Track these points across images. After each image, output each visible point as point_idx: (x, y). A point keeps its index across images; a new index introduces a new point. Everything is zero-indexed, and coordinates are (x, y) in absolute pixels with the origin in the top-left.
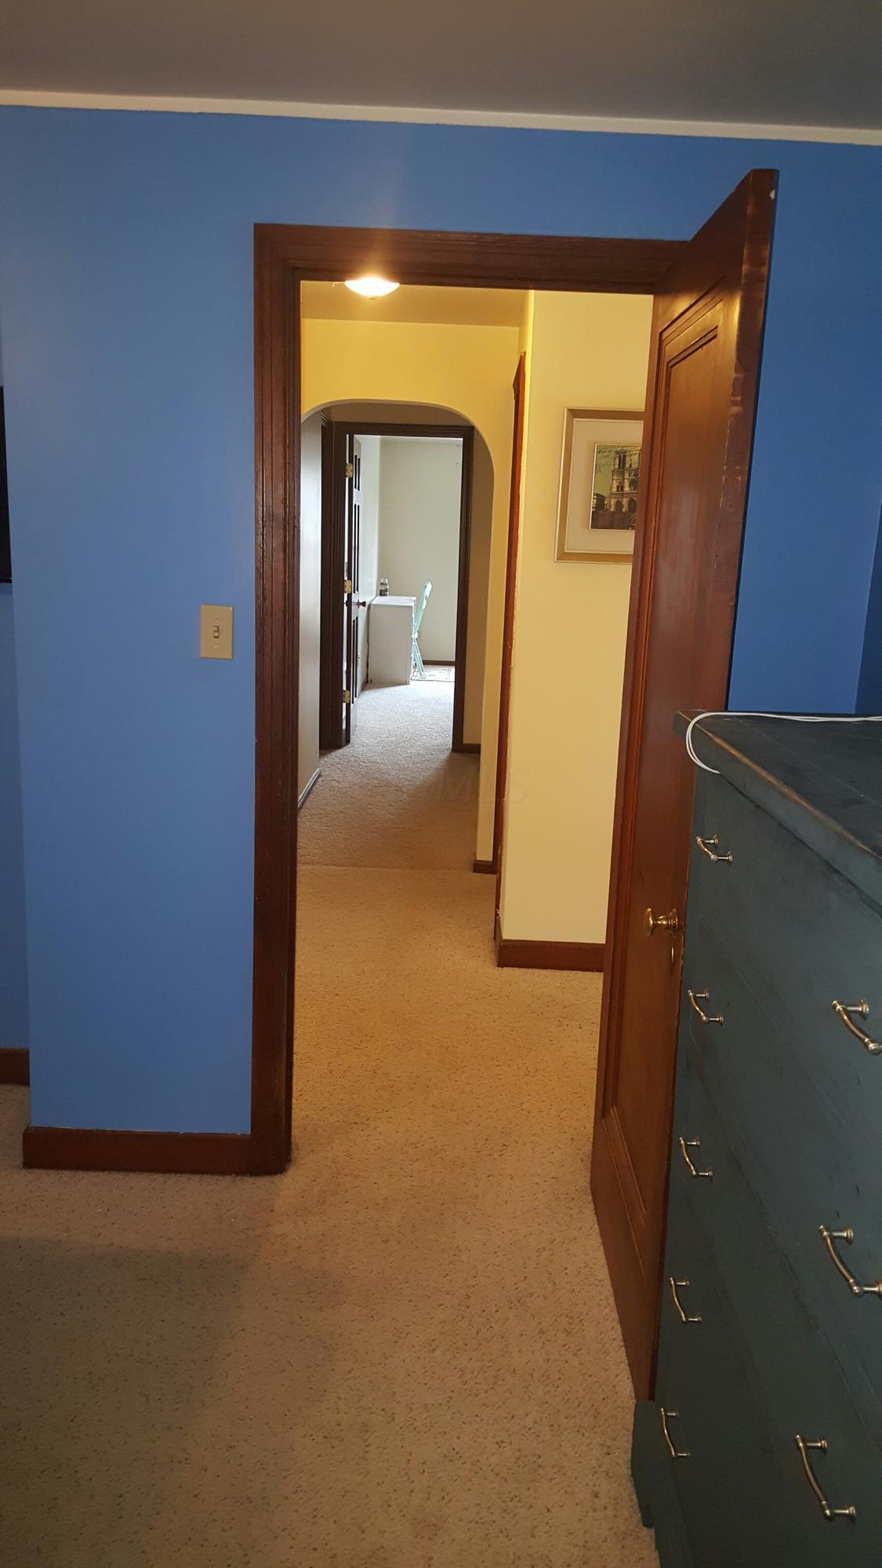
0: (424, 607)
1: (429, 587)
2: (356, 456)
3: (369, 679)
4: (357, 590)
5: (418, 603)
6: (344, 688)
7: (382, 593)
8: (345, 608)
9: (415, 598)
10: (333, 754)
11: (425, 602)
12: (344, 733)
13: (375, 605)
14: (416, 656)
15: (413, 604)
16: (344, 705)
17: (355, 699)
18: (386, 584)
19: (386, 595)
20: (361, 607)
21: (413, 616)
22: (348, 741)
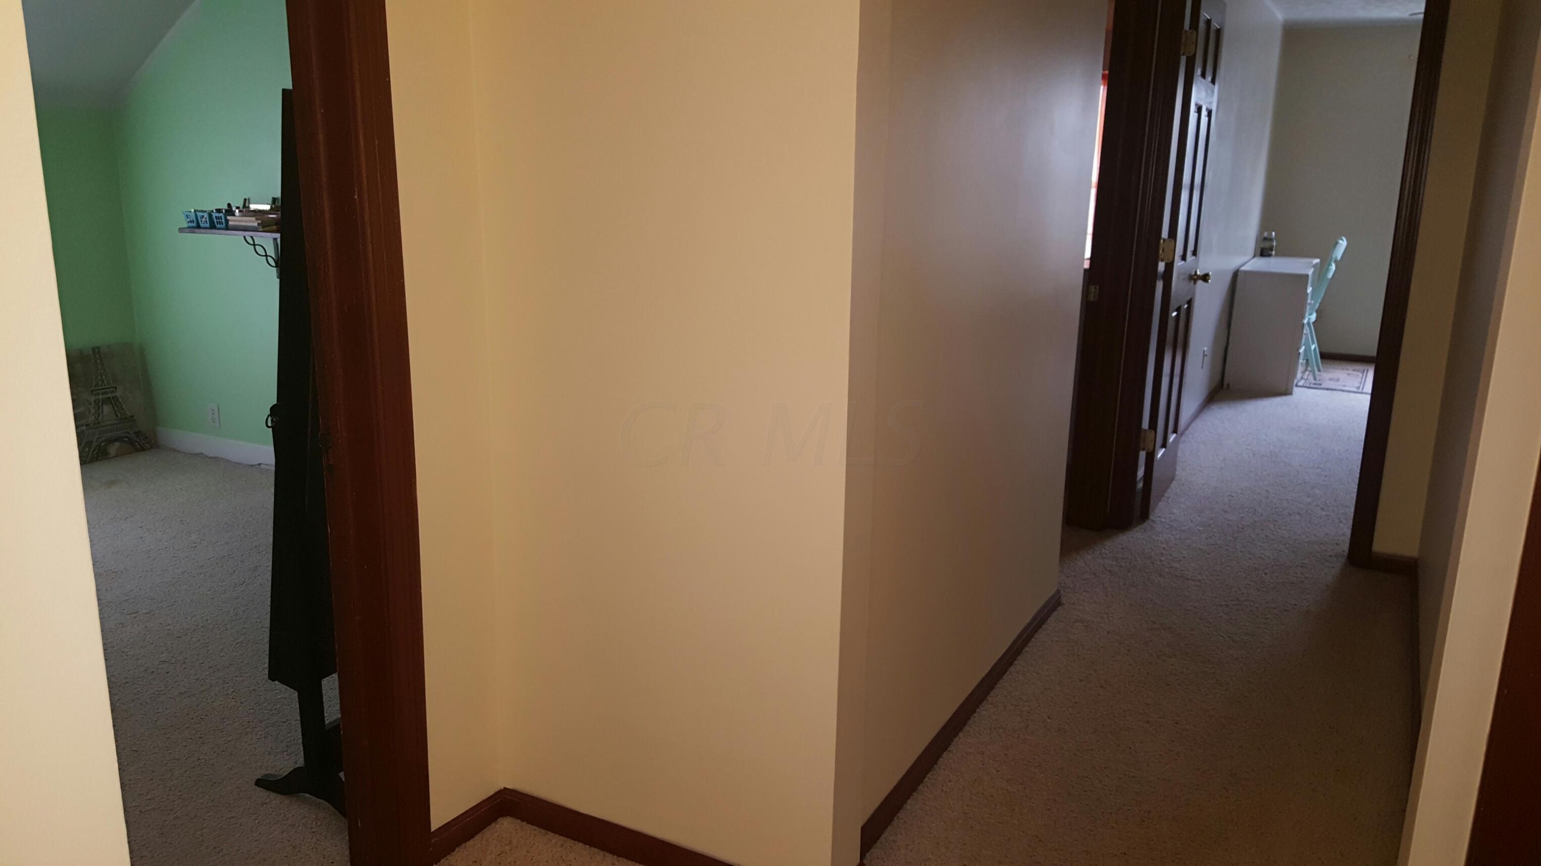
0: (1330, 275)
1: (1343, 243)
2: (1208, 22)
3: (1225, 383)
4: (1195, 253)
5: (1321, 269)
6: (1145, 424)
7: (1264, 252)
8: (1160, 285)
9: (1317, 261)
10: (1108, 544)
11: (1333, 267)
12: (1138, 499)
13: (1246, 272)
14: (1310, 346)
15: (1310, 272)
16: (1142, 455)
17: (1172, 438)
18: (1271, 240)
19: (1270, 255)
20: (1200, 282)
21: (1309, 290)
22: (1145, 515)
